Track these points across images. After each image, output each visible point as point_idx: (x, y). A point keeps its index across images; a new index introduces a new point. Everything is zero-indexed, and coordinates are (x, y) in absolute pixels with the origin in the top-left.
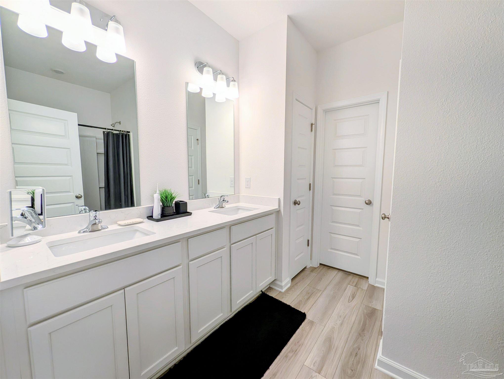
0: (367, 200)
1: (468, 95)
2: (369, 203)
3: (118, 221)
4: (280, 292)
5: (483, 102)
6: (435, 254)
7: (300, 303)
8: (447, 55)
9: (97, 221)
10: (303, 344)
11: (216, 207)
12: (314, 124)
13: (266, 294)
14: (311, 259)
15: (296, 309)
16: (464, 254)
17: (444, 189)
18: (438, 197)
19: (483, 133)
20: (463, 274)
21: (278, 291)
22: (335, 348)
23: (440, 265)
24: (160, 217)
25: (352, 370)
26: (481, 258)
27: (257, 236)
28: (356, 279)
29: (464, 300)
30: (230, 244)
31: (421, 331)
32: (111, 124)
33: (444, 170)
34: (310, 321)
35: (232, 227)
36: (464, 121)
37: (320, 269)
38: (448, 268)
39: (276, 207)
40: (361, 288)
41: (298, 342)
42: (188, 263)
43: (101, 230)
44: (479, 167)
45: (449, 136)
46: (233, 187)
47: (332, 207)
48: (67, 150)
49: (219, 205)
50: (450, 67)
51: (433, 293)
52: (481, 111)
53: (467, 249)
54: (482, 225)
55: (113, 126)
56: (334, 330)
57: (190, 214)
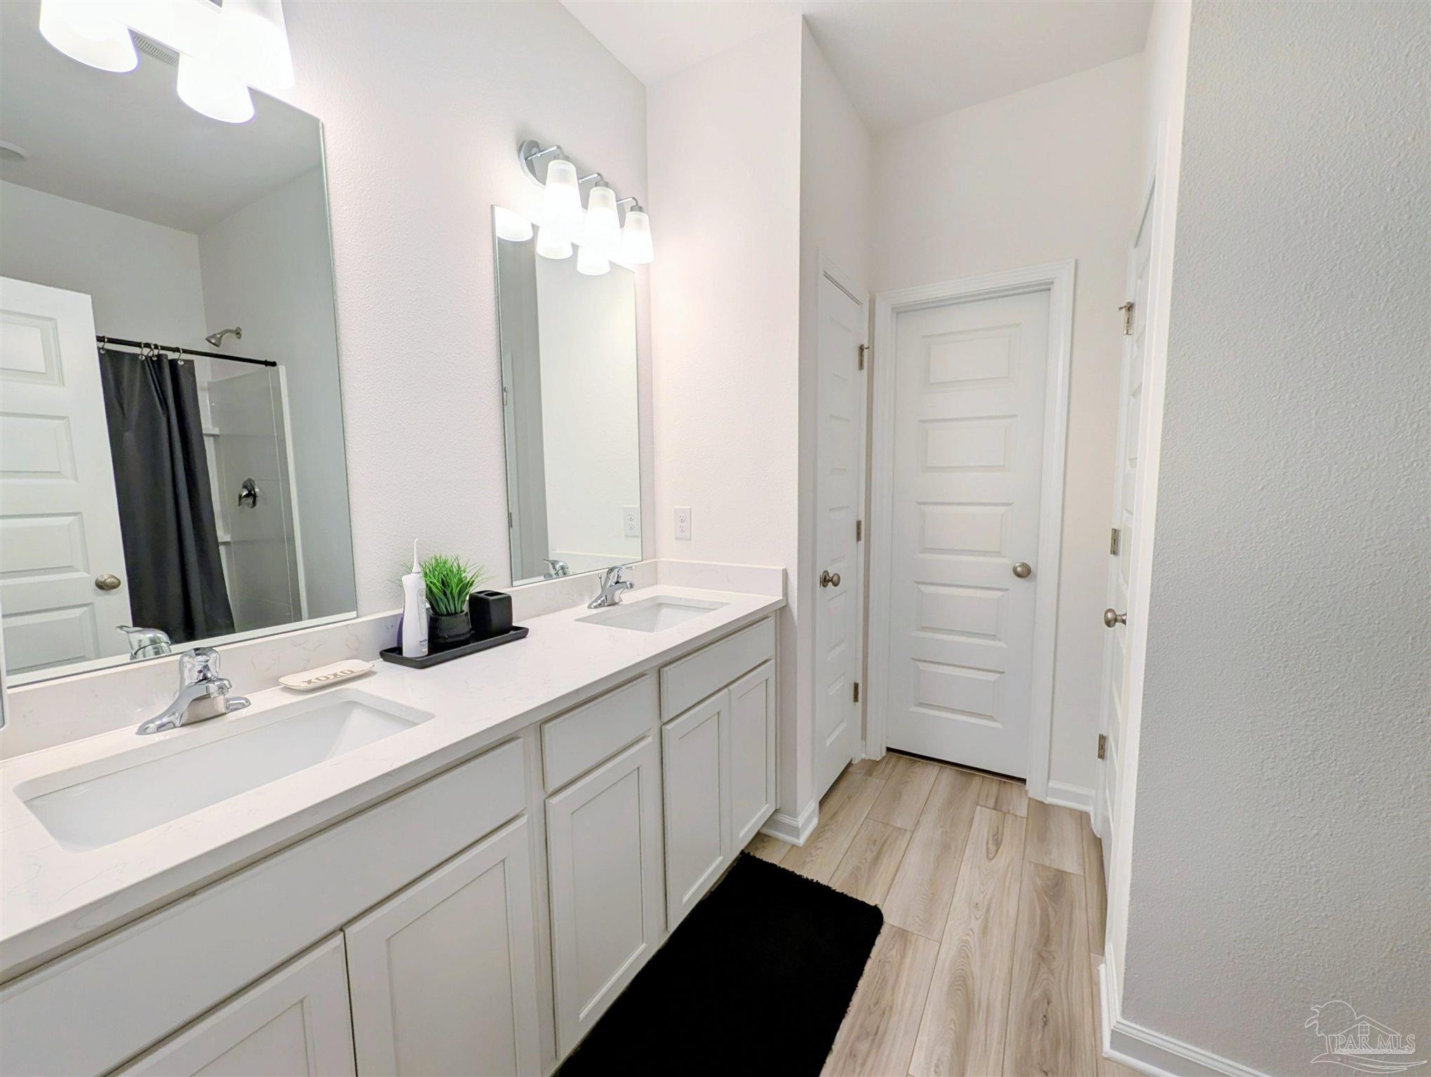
0: (1017, 565)
1: (1374, 274)
2: (1024, 573)
3: (281, 677)
4: (793, 846)
5: (1418, 294)
6: (1277, 725)
7: (855, 875)
8: (1314, 158)
9: (213, 687)
10: (891, 1008)
11: (595, 604)
12: (869, 348)
13: (754, 857)
14: (864, 737)
15: (850, 895)
16: (1357, 722)
17: (1303, 542)
18: (1286, 565)
19: (1416, 384)
20: (1355, 780)
21: (785, 843)
22: (984, 1005)
23: (1291, 754)
24: (425, 650)
25: (1044, 1072)
26: (1407, 732)
27: (731, 687)
28: (993, 787)
29: (1357, 849)
30: (661, 724)
31: (1235, 941)
32: (206, 336)
33: (1304, 486)
34: (896, 931)
35: (665, 669)
36: (1362, 350)
37: (891, 765)
38: (1312, 764)
39: (777, 596)
40: (1011, 812)
41: (877, 1002)
42: (545, 801)
43: (225, 714)
44: (1403, 480)
45: (1319, 389)
46: (638, 537)
47: (920, 586)
48: (57, 422)
49: (604, 598)
50: (1323, 191)
51: (1269, 835)
52: (1409, 322)
53: (1368, 709)
54: (1410, 641)
55: (214, 344)
56: (968, 951)
57: (522, 633)
